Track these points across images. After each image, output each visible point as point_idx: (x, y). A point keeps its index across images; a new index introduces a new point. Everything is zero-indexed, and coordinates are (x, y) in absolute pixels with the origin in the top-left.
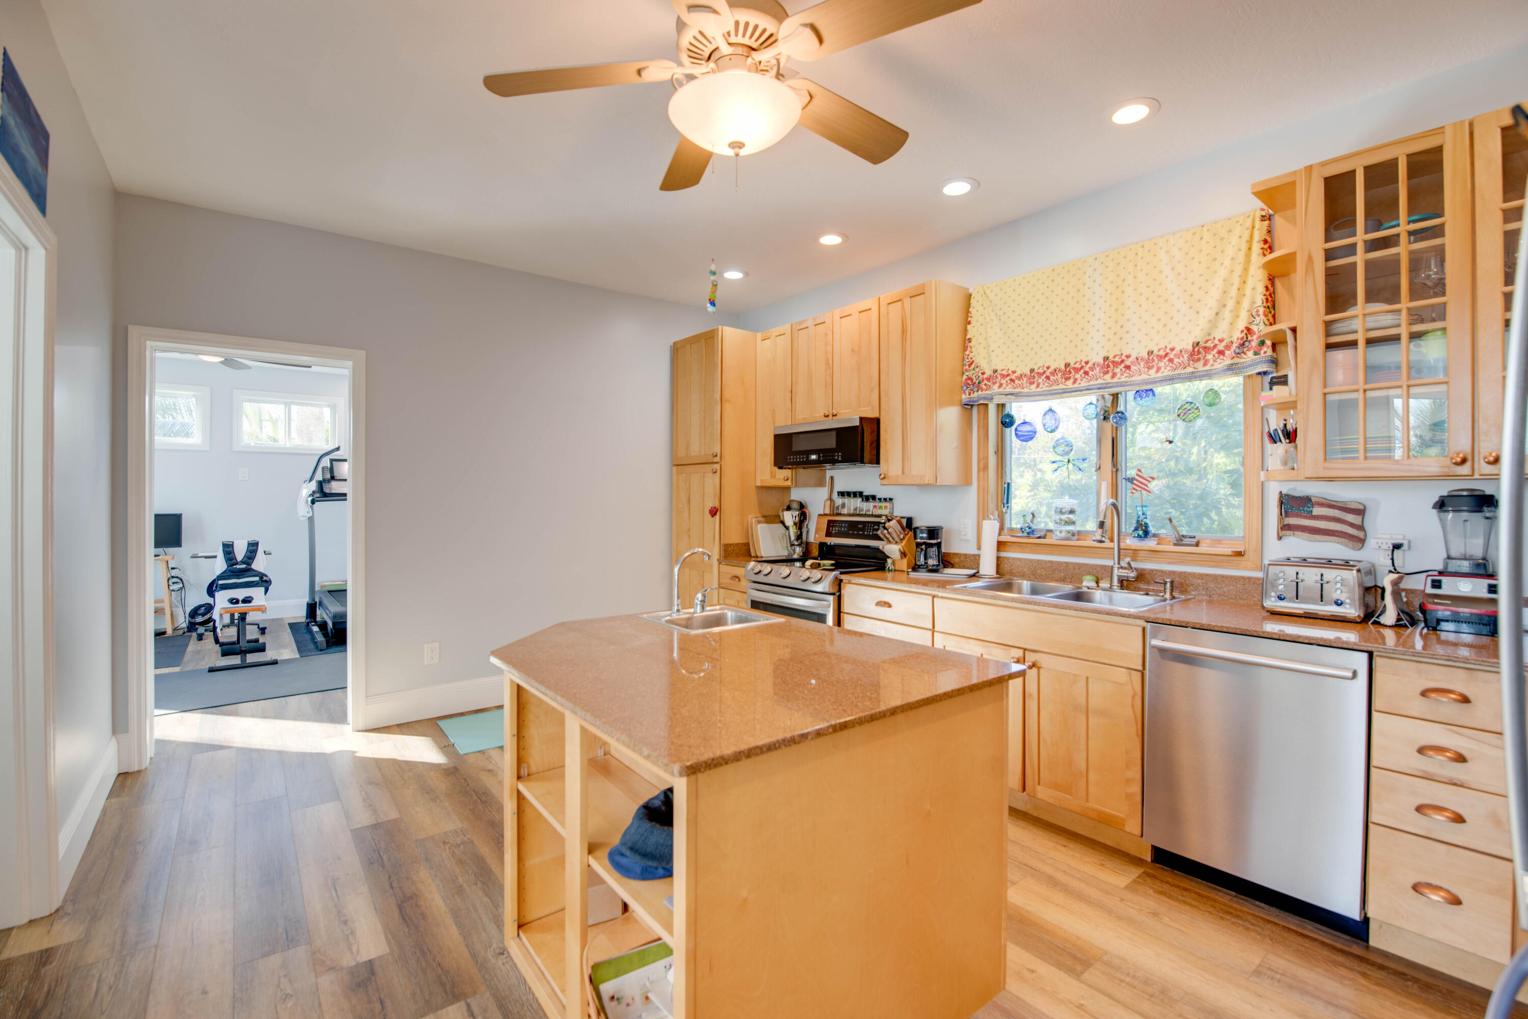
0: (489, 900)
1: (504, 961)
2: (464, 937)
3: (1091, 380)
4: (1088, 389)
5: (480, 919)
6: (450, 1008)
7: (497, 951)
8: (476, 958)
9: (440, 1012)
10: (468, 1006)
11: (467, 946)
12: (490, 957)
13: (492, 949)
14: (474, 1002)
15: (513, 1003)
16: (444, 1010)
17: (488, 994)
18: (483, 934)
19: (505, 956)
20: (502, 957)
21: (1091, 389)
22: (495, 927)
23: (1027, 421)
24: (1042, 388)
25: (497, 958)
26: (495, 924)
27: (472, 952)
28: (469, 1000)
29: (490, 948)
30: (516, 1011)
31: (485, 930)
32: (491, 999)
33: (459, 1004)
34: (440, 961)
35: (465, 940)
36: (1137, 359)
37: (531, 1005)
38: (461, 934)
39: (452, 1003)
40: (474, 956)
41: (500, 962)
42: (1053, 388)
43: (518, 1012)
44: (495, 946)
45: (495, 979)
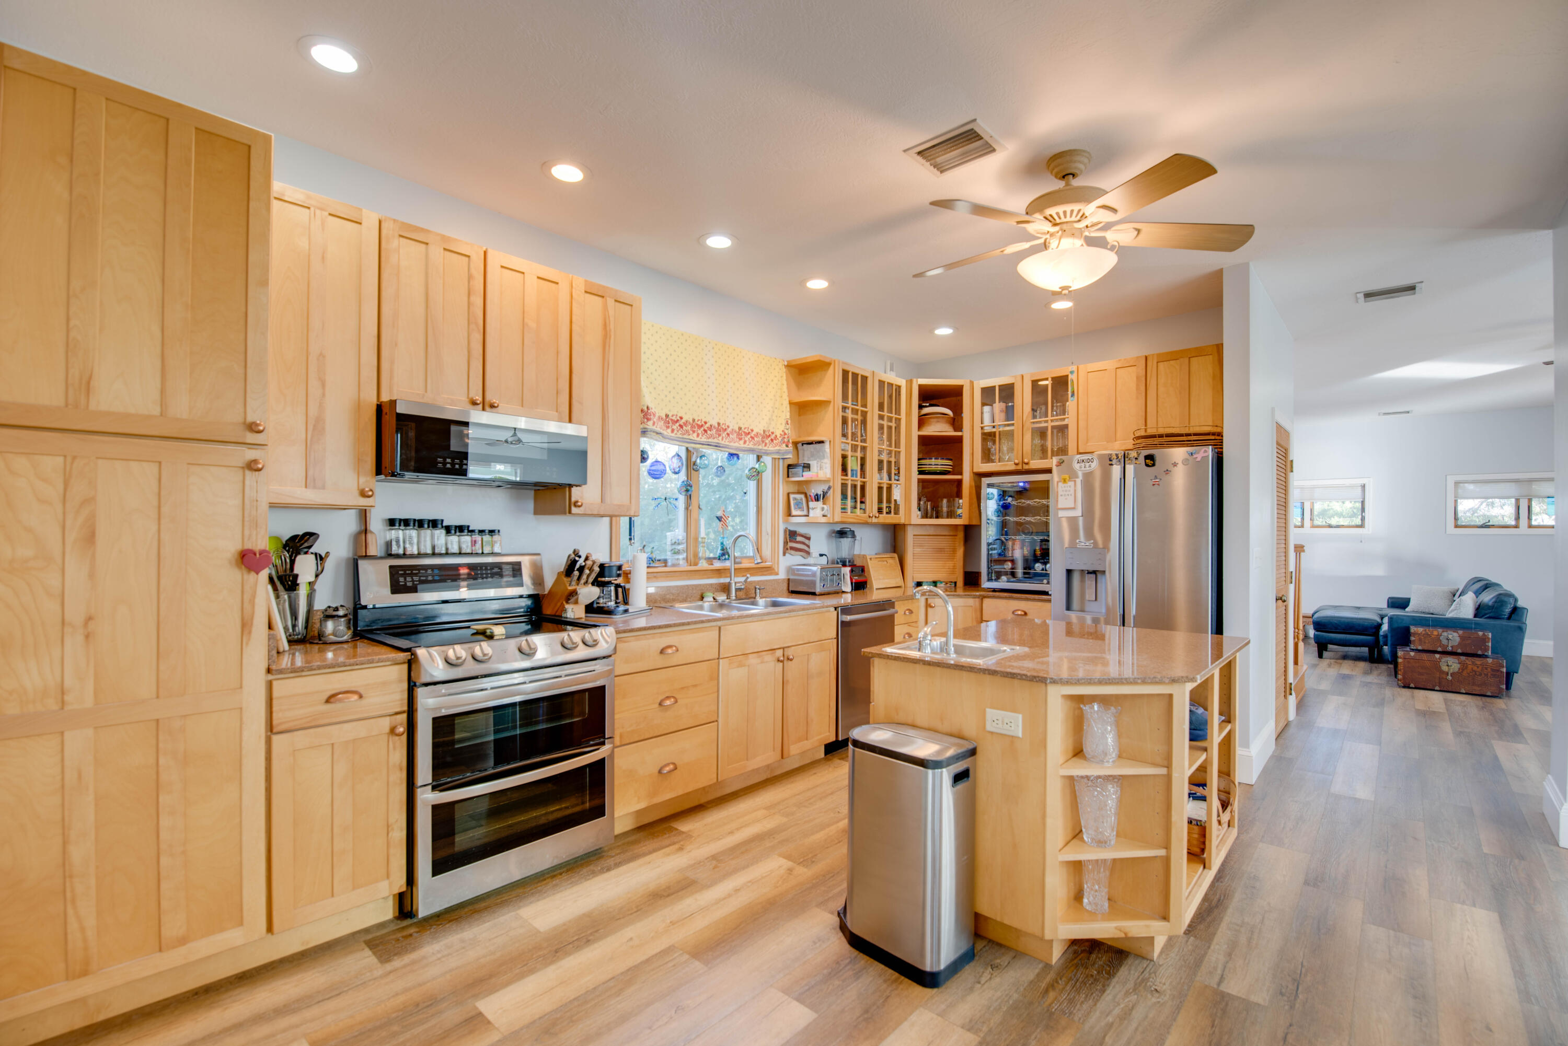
0: (1107, 1038)
1: (1161, 985)
2: (1169, 1028)
3: (684, 434)
4: (708, 445)
5: (1137, 1029)
6: (1234, 993)
7: (1157, 995)
8: (1178, 1005)
9: (1244, 997)
10: (1219, 984)
11: (1175, 1020)
12: (1168, 996)
13: (1158, 1000)
14: (1213, 983)
15: (1188, 962)
16: (1239, 995)
17: (1198, 978)
18: (1151, 1015)
19: (1156, 987)
20: (1158, 989)
21: (711, 445)
22: (1134, 1012)
23: (659, 460)
24: (676, 434)
25: (1164, 991)
26: (1130, 1014)
27: (1177, 1012)
28: (1215, 986)
29: (1159, 1002)
30: (1191, 957)
31: (1146, 1017)
32: (1199, 974)
33: (1225, 990)
34: (1210, 1028)
35: (1172, 1025)
36: (711, 426)
37: (1179, 951)
38: (1168, 1033)
39: (1228, 994)
40: (1178, 1008)
41: (1165, 987)
42: (685, 436)
43: (1191, 955)
44: (1154, 1000)
45: (1182, 982)
